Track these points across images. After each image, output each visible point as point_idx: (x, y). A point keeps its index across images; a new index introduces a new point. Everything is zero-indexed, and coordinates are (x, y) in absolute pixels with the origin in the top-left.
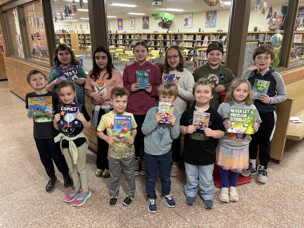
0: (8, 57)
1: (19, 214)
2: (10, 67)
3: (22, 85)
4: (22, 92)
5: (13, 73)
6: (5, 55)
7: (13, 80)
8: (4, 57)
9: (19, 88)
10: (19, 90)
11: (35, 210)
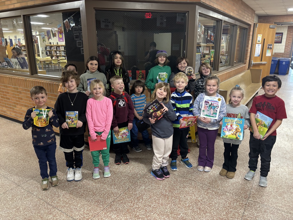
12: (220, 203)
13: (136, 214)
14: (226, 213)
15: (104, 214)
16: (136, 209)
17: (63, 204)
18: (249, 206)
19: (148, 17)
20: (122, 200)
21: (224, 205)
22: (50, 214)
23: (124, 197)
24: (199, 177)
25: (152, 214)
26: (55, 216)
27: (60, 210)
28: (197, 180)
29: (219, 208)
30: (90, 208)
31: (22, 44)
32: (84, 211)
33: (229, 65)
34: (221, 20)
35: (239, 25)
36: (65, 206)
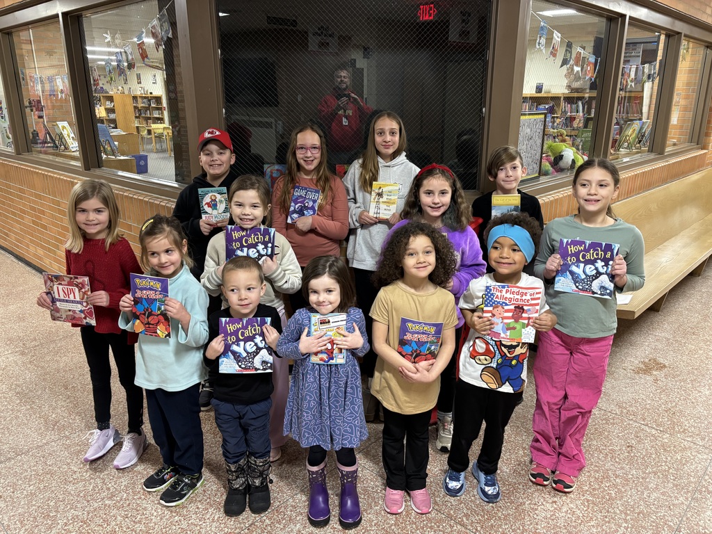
1: (34, 503)
4: (7, 235)
11: (70, 493)
19: (427, 18)
24: (483, 511)
28: (472, 522)
31: (151, 93)
33: (651, 150)
34: (623, 16)
35: (688, 33)
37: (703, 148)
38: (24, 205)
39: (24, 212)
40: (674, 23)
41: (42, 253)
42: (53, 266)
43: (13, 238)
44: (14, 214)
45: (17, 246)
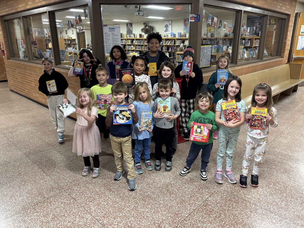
0: (9, 59)
2: (11, 68)
3: (24, 84)
4: (24, 90)
5: (14, 74)
6: (6, 58)
7: (14, 80)
8: (5, 60)
9: (20, 86)
10: (20, 88)
12: (190, 188)
13: (109, 188)
14: (191, 196)
15: (83, 184)
16: (111, 184)
17: (55, 173)
18: (216, 194)
20: (103, 176)
21: (193, 190)
22: (42, 179)
23: (107, 174)
25: (124, 189)
26: (46, 181)
27: (51, 178)
29: (187, 192)
30: (75, 179)
31: (71, 38)
32: (69, 180)
33: (258, 58)
34: (241, 11)
35: (271, 15)
36: (56, 175)
37: (282, 58)
38: (32, 79)
39: (31, 81)
40: (264, 12)
41: (38, 96)
42: (42, 100)
43: (27, 91)
44: (27, 82)
45: (28, 94)
